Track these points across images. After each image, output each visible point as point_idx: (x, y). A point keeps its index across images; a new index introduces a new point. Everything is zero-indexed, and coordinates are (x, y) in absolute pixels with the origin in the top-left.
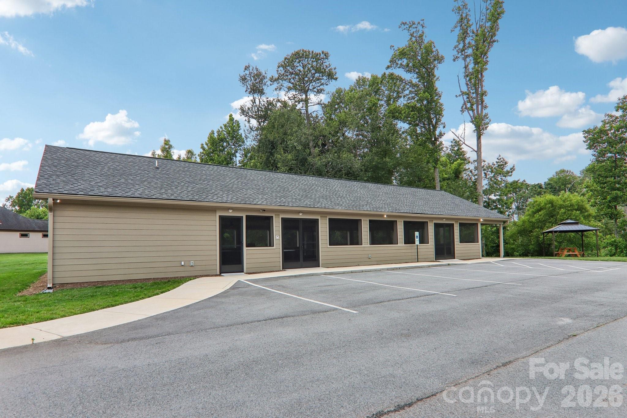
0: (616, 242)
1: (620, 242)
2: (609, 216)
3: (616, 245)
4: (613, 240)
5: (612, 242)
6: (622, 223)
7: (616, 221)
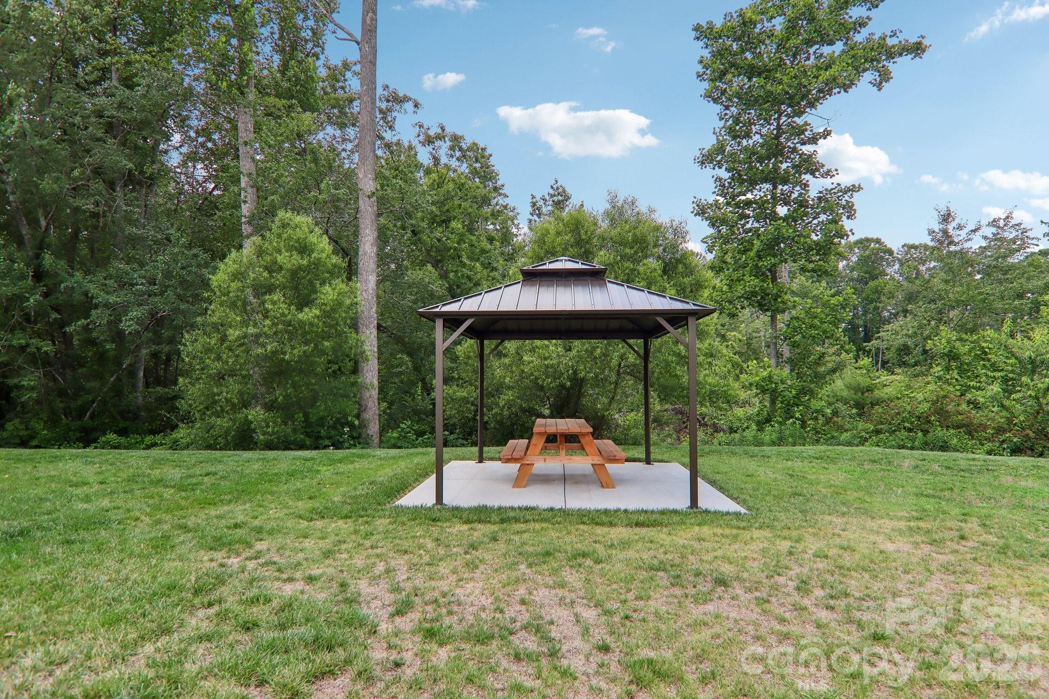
0: (772, 382)
1: (783, 382)
2: (758, 302)
3: (775, 391)
4: (765, 374)
5: (764, 379)
6: (788, 326)
7: (773, 318)
